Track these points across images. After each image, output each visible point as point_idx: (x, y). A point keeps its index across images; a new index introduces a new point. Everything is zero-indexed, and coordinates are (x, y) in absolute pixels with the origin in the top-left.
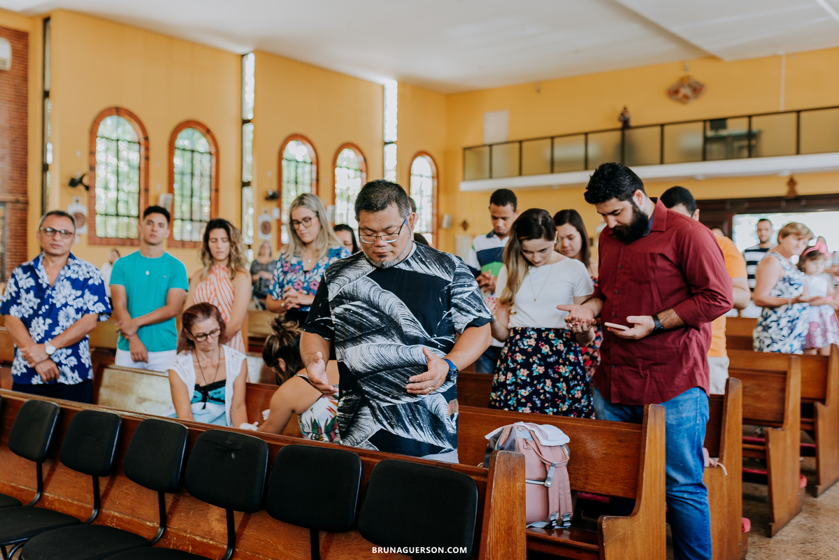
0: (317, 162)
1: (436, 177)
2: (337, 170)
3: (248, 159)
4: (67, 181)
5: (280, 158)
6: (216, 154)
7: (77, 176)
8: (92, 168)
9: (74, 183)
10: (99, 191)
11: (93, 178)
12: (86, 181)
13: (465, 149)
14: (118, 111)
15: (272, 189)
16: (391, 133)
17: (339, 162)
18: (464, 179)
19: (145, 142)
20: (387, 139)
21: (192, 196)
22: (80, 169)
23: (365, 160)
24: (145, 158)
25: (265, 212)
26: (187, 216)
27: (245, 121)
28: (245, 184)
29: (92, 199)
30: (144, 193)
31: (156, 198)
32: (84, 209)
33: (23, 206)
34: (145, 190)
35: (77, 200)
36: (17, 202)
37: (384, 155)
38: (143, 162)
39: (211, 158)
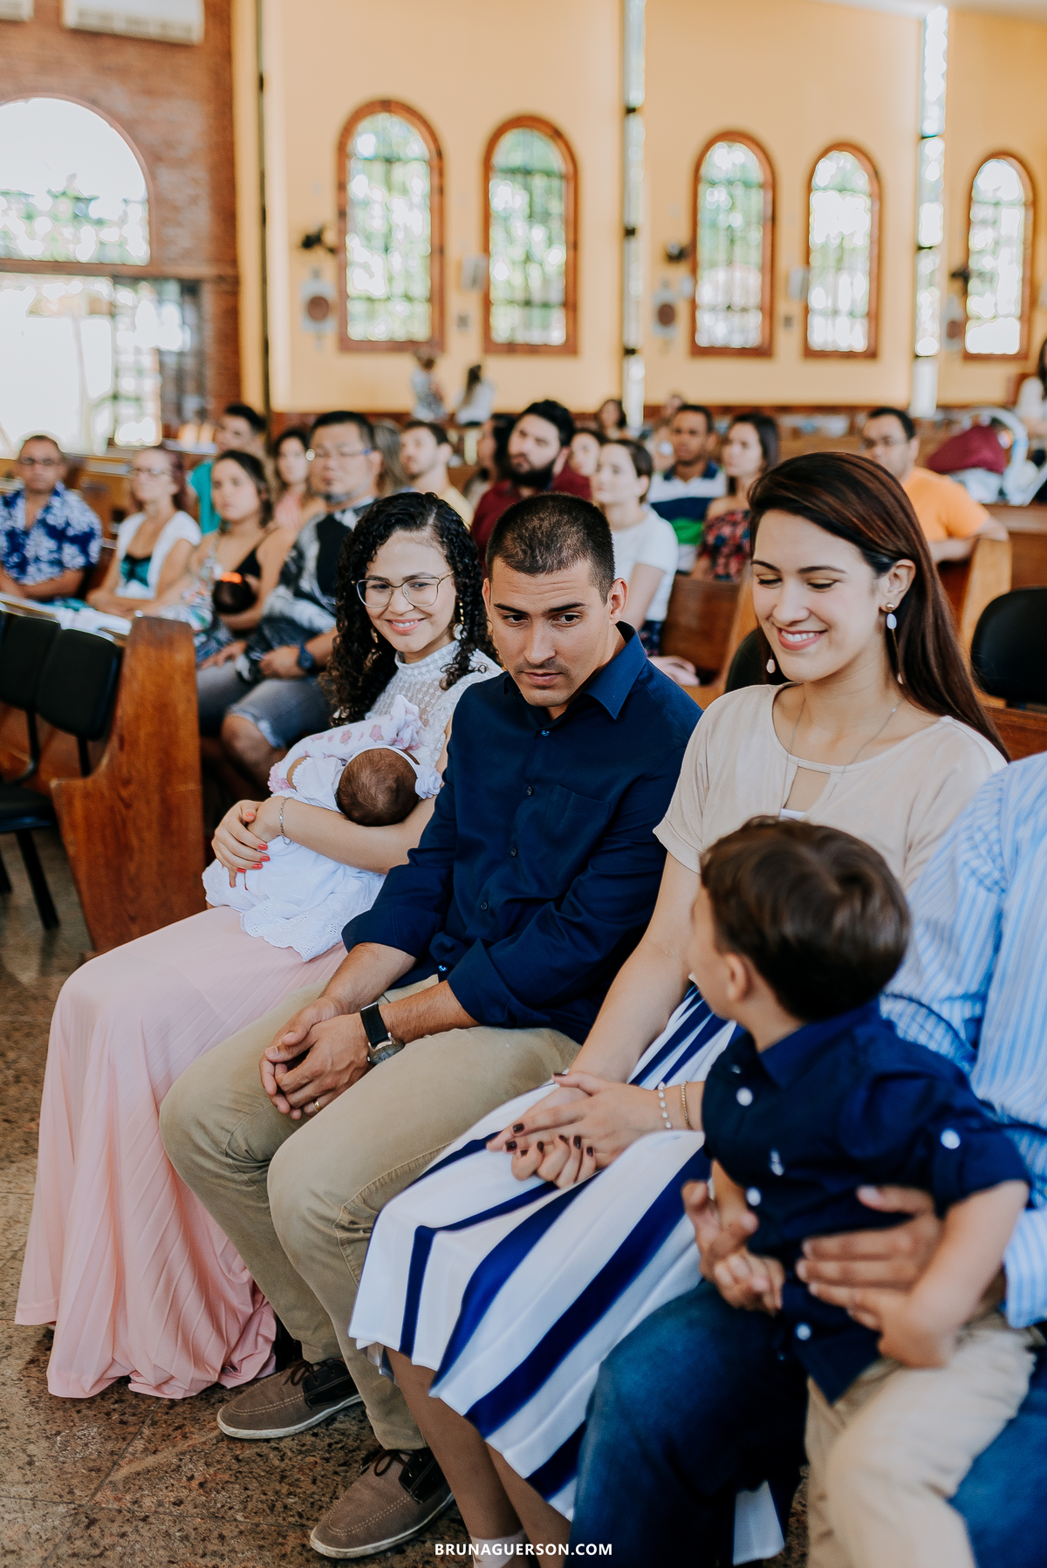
0: (771, 185)
1: (1033, 204)
2: (815, 198)
4: (298, 238)
5: (696, 178)
6: (573, 178)
7: (312, 229)
8: (342, 214)
9: (311, 242)
10: (356, 251)
11: (342, 233)
12: (330, 238)
14: (387, 106)
15: (681, 237)
16: (935, 117)
17: (819, 180)
19: (438, 162)
20: (929, 129)
21: (528, 259)
22: (321, 214)
23: (876, 175)
24: (439, 190)
25: (666, 285)
26: (520, 295)
27: (630, 111)
28: (630, 232)
29: (342, 270)
30: (437, 257)
31: (459, 266)
32: (327, 288)
33: (230, 285)
34: (439, 250)
35: (317, 274)
36: (220, 279)
37: (919, 161)
38: (436, 198)
39: (563, 184)
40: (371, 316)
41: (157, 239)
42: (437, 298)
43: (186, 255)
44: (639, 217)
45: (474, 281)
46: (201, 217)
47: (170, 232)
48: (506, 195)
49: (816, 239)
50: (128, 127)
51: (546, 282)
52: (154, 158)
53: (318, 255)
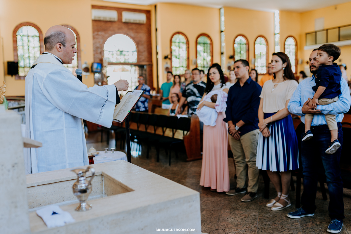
0: (248, 44)
1: (296, 45)
2: (256, 45)
3: (223, 44)
4: (163, 57)
5: (234, 43)
6: (212, 44)
7: (166, 55)
8: (171, 52)
9: (166, 58)
10: (173, 59)
11: (171, 56)
12: (169, 57)
13: (306, 34)
14: (179, 33)
15: (232, 54)
16: (277, 31)
17: (256, 42)
18: (306, 45)
19: (188, 43)
20: (276, 32)
21: (204, 59)
22: (167, 53)
23: (267, 41)
24: (188, 48)
25: (229, 63)
26: (203, 66)
27: (222, 32)
28: (222, 53)
29: (171, 62)
30: (188, 59)
31: (192, 61)
32: (169, 66)
33: (151, 66)
34: (188, 58)
35: (167, 63)
36: (149, 65)
37: (275, 38)
38: (188, 49)
39: (210, 45)
40: (176, 70)
41: (139, 59)
42: (188, 67)
43: (143, 61)
44: (224, 50)
45: (195, 63)
46: (145, 54)
47: (141, 57)
48: (200, 48)
49: (256, 53)
50: (133, 38)
51: (207, 63)
52: (138, 44)
53: (168, 60)
